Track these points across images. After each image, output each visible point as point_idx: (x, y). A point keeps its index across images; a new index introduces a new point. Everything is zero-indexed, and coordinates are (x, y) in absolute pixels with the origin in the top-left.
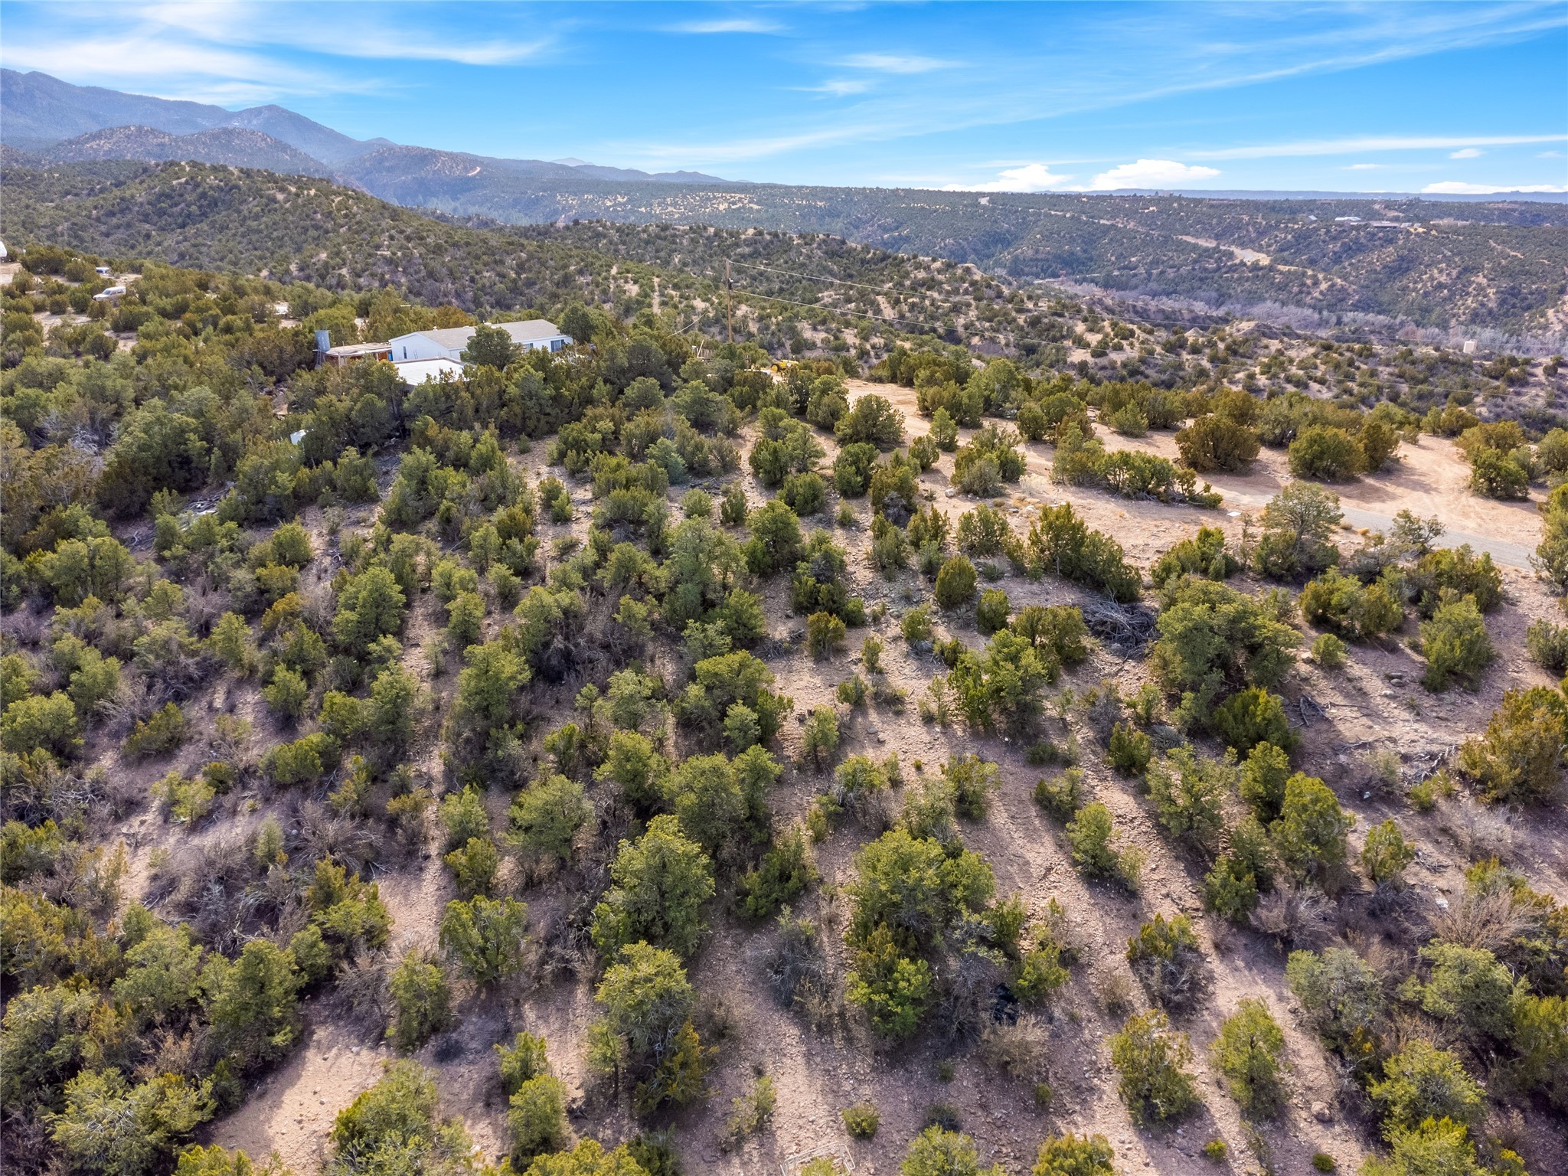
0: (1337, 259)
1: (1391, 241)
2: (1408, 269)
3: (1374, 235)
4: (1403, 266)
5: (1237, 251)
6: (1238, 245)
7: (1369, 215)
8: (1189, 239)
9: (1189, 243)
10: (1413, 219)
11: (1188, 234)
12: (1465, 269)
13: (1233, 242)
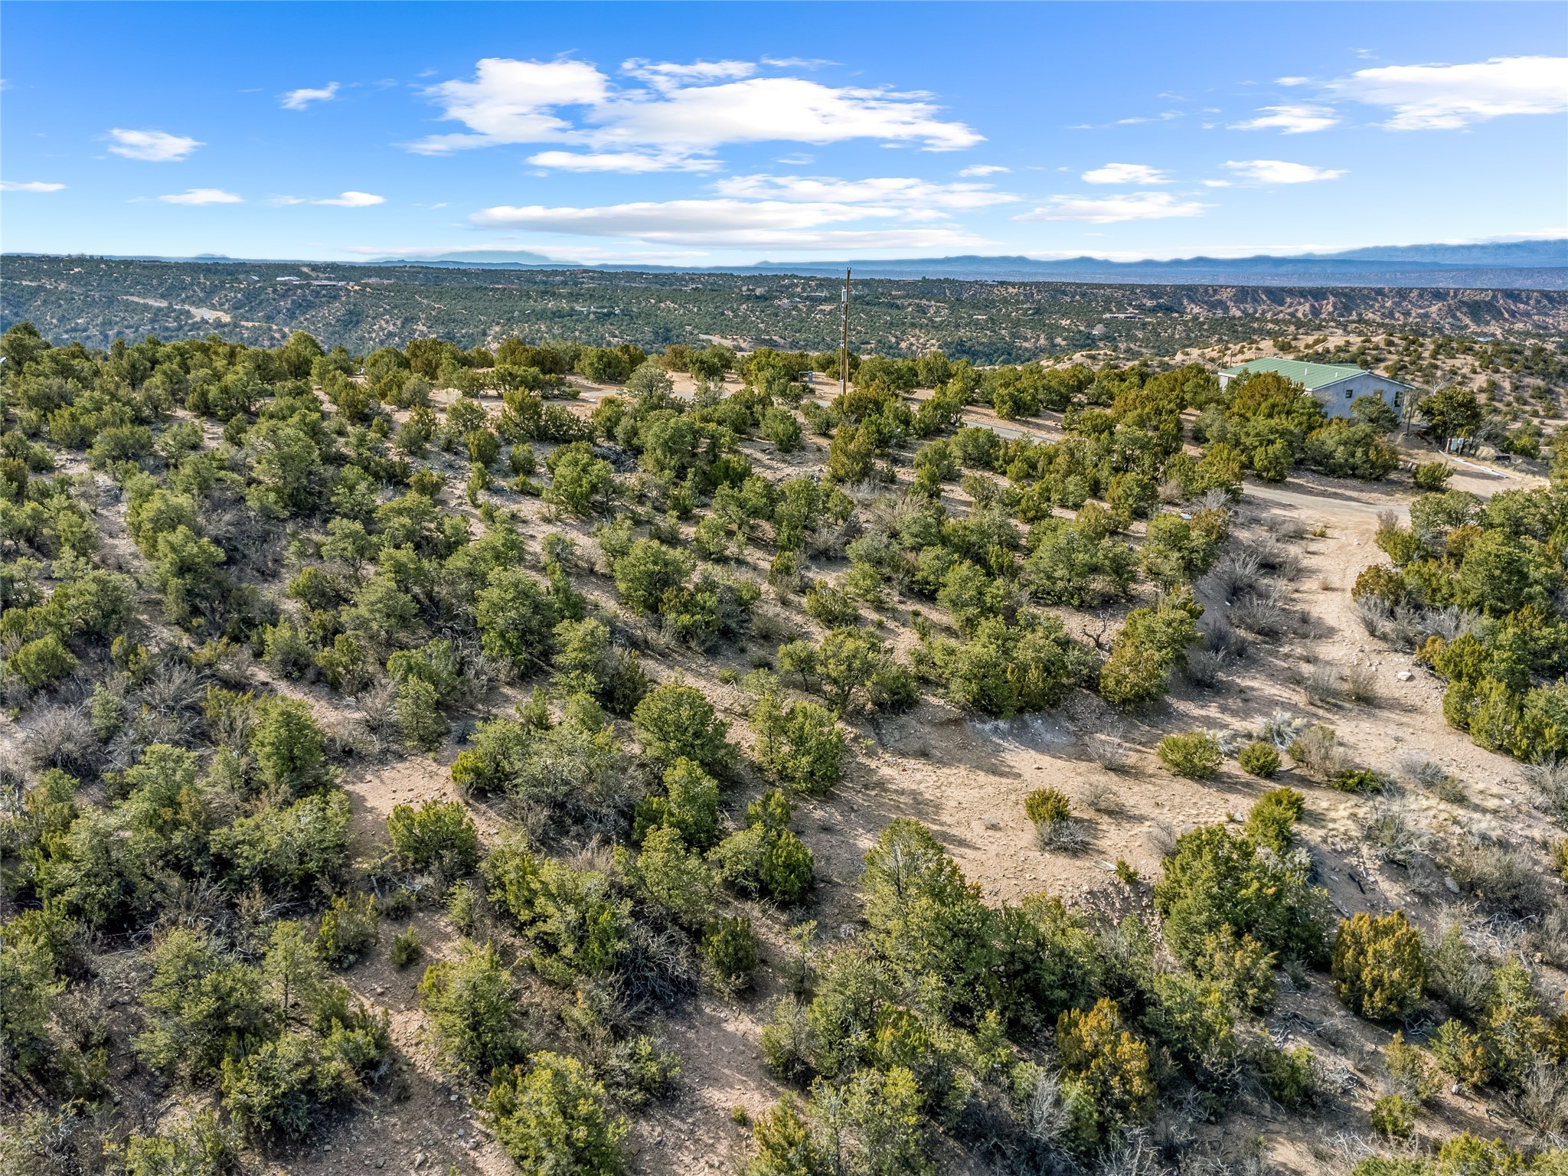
0: (292, 314)
1: (335, 298)
2: (358, 322)
3: (318, 293)
4: (353, 319)
5: (193, 310)
6: (193, 303)
7: (307, 276)
8: (136, 299)
9: (138, 304)
10: (348, 279)
11: (132, 295)
12: (406, 319)
13: (183, 301)
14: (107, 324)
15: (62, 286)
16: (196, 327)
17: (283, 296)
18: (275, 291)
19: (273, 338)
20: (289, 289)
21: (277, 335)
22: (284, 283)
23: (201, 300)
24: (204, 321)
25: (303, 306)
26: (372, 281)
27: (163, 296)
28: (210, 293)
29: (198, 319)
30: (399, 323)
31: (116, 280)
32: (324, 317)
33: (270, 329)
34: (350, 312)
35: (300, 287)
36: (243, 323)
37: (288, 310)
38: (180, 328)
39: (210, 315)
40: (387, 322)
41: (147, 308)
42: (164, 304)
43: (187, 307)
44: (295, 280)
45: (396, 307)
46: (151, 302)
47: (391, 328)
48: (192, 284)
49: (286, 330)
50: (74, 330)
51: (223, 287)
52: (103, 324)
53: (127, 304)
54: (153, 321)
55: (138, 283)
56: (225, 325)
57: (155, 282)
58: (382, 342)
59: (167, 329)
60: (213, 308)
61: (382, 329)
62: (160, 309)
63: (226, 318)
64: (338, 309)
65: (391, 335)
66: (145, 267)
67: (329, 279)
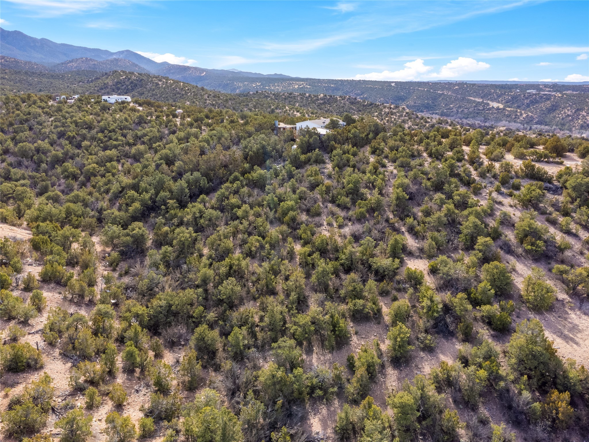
0: (528, 106)
1: (549, 99)
2: (555, 110)
3: (542, 97)
4: (554, 108)
5: (490, 103)
6: (490, 101)
7: (540, 90)
8: (472, 98)
9: (472, 100)
10: (557, 91)
11: (471, 97)
12: (578, 110)
13: (488, 100)
14: (460, 107)
15: (450, 93)
16: (489, 109)
17: (527, 98)
18: (524, 96)
19: (517, 115)
20: (531, 95)
21: (519, 114)
22: (529, 93)
23: (495, 99)
24: (493, 107)
25: (534, 102)
26: (569, 92)
27: (482, 98)
28: (499, 96)
29: (491, 106)
30: (574, 111)
31: (468, 91)
32: (541, 107)
33: (517, 111)
34: (553, 106)
35: (535, 94)
36: (507, 109)
37: (527, 104)
38: (484, 109)
39: (495, 105)
40: (568, 110)
41: (474, 101)
42: (481, 100)
43: (489, 102)
44: (534, 92)
45: (575, 104)
46: (477, 100)
47: (569, 113)
48: (493, 93)
49: (523, 112)
50: (448, 109)
51: (505, 94)
52: (458, 107)
53: (469, 100)
54: (475, 107)
55: (475, 92)
56: (500, 109)
57: (481, 92)
58: (563, 119)
59: (479, 110)
60: (499, 102)
61: (565, 113)
62: (479, 102)
63: (501, 106)
64: (548, 104)
65: (568, 116)
66: (479, 86)
67: (549, 91)
